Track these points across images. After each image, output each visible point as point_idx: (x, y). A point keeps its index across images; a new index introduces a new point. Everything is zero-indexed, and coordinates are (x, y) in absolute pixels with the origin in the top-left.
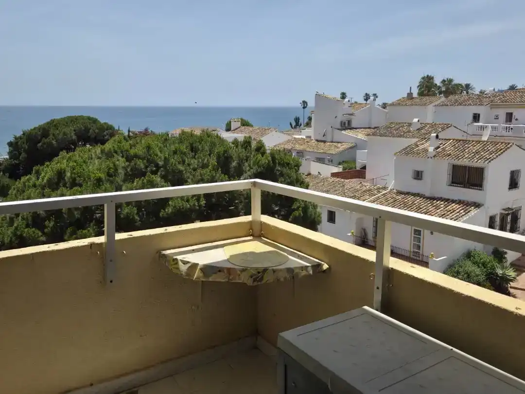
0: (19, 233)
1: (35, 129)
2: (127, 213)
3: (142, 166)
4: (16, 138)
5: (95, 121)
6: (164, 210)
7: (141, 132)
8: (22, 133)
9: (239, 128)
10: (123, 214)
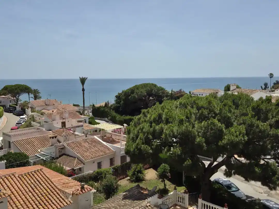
0: (139, 147)
1: (128, 89)
2: (199, 141)
3: (206, 113)
4: (119, 94)
5: (155, 86)
6: (221, 141)
7: (178, 91)
8: (122, 91)
9: (235, 89)
10: (197, 141)
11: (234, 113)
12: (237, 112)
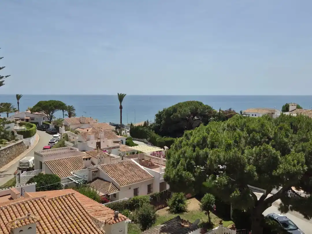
0: (180, 174)
1: (170, 108)
2: (249, 170)
3: (258, 137)
4: (160, 112)
5: (201, 104)
6: (276, 170)
7: (227, 111)
8: (163, 110)
9: (295, 110)
10: (246, 170)
11: (292, 138)
12: (296, 137)
